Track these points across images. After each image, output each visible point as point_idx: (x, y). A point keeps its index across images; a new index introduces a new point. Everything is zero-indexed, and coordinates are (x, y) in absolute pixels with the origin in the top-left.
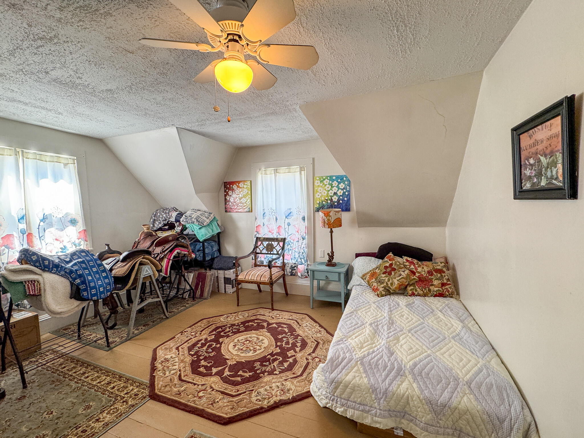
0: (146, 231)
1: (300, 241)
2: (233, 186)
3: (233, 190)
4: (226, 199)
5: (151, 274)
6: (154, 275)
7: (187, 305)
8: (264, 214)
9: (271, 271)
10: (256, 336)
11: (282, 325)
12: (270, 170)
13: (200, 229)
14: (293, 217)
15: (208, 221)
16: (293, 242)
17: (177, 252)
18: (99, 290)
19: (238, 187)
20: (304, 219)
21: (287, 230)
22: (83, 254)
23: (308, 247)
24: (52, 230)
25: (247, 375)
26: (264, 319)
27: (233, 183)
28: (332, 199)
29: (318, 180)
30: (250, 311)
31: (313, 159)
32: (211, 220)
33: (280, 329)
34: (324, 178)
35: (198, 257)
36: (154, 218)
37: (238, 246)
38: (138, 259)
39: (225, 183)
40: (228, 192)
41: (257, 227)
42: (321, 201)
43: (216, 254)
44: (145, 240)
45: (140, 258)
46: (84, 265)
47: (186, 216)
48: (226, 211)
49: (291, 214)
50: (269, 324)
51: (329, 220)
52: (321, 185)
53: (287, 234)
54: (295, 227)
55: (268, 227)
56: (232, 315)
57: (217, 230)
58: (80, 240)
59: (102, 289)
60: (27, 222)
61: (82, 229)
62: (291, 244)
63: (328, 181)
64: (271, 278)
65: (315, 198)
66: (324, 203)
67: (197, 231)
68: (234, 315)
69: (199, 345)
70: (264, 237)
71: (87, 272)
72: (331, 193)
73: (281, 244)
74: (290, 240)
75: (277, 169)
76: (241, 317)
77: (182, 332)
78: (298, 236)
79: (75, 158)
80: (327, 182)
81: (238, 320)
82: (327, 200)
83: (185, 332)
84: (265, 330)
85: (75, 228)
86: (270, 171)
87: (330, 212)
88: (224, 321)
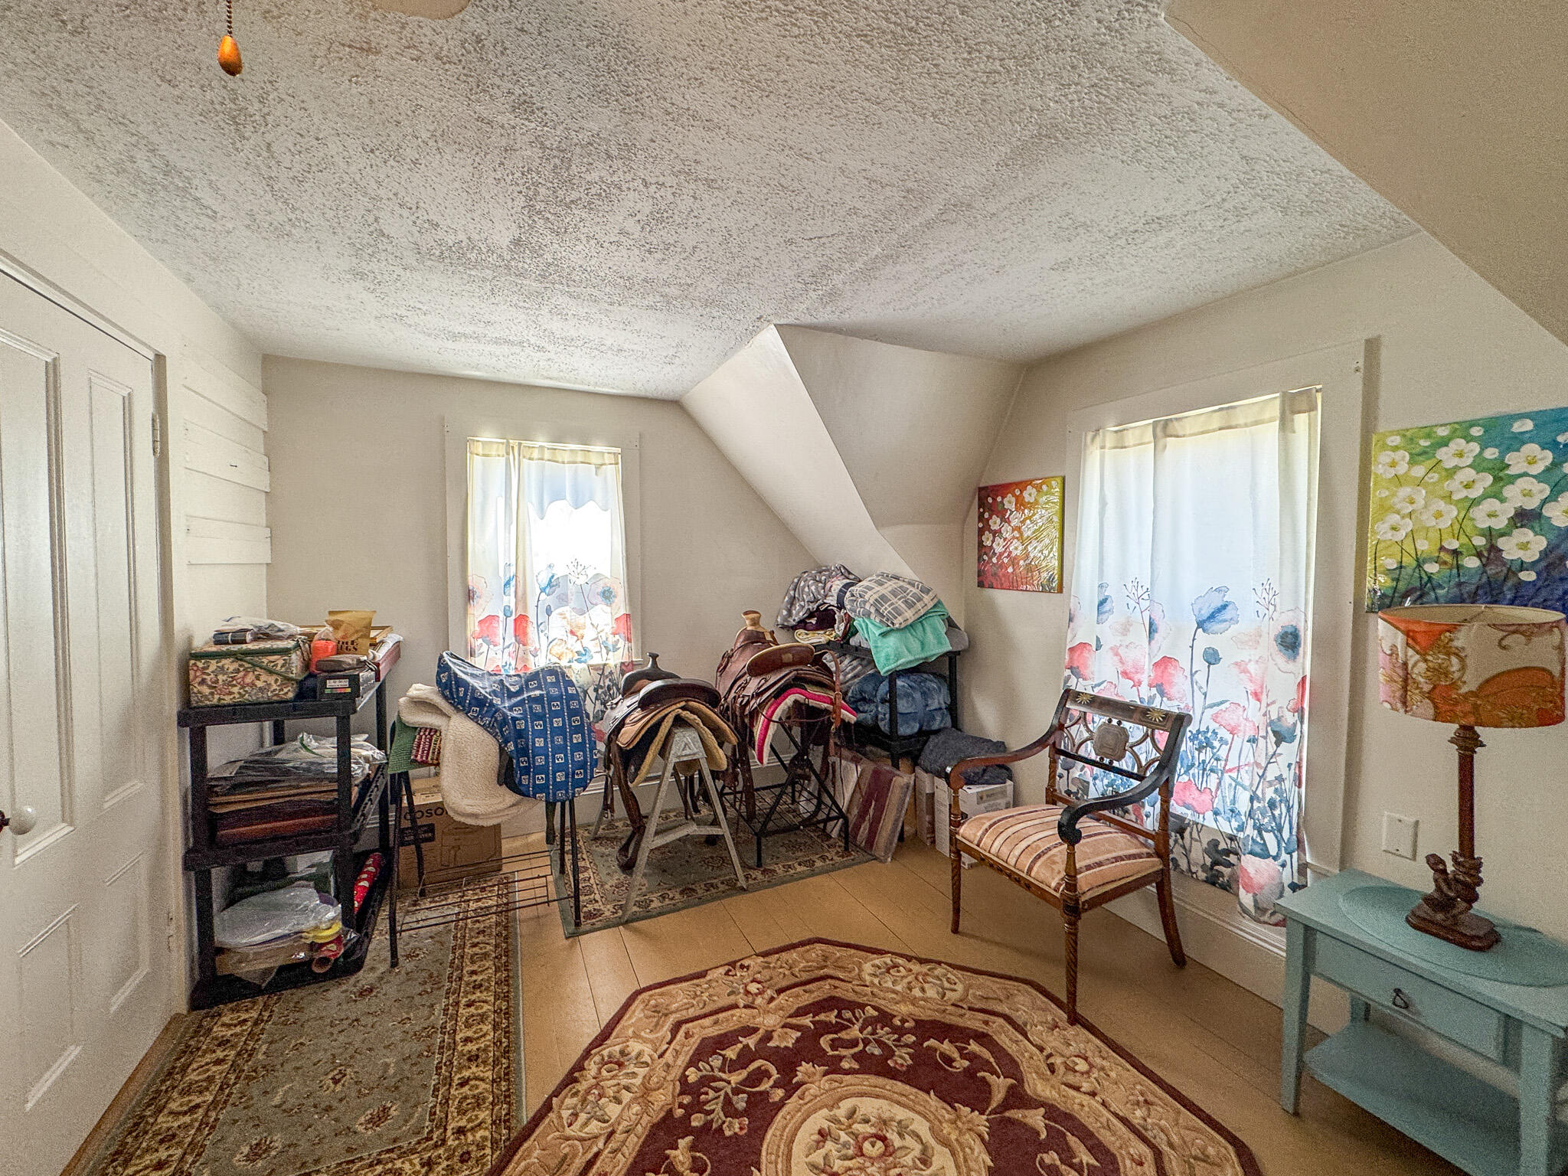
0: (749, 628)
1: (1261, 741)
2: (1006, 501)
3: (1002, 514)
4: (981, 544)
5: (701, 754)
6: (710, 756)
7: (819, 864)
8: (1102, 603)
9: (1071, 856)
10: (927, 1136)
11: (1072, 1140)
12: (1141, 430)
13: (884, 635)
14: (1236, 626)
15: (910, 615)
16: (1228, 737)
17: (796, 702)
18: (555, 778)
19: (1021, 504)
20: (1289, 642)
21: (1200, 678)
22: (550, 679)
23: (1312, 776)
24: (566, 609)
26: (1012, 1049)
27: (1003, 489)
28: (1493, 549)
29: (1396, 448)
30: (981, 979)
31: (1372, 347)
32: (922, 612)
33: (1051, 1157)
34: (1443, 432)
35: (882, 720)
36: (792, 593)
37: (1010, 706)
38: (669, 710)
39: (981, 489)
40: (988, 520)
41: (1071, 649)
42: (1409, 561)
43: (938, 718)
44: (743, 651)
45: (674, 707)
46: (538, 708)
47: (853, 595)
48: (981, 585)
49: (1227, 614)
50: (1018, 1097)
51: (1441, 672)
52: (1419, 471)
53: (1199, 696)
54: (1245, 671)
55: (1117, 654)
56: (910, 965)
57: (937, 645)
58: (617, 637)
59: (560, 777)
60: (520, 593)
61: (622, 611)
62: (1216, 744)
63: (1475, 447)
64: (1071, 884)
65: (1371, 543)
66: (1432, 568)
67: (875, 641)
68: (916, 967)
69: (731, 1053)
70: (1096, 692)
71: (539, 725)
72: (1496, 514)
73: (1162, 737)
74: (1213, 726)
75: (1166, 422)
76: (931, 993)
77: (733, 964)
78: (1253, 715)
79: (619, 450)
80: (1460, 453)
81: (914, 1001)
82: (1456, 553)
83: (742, 967)
84: (981, 1122)
85: (608, 609)
86: (1137, 432)
87: (1453, 628)
88: (868, 978)
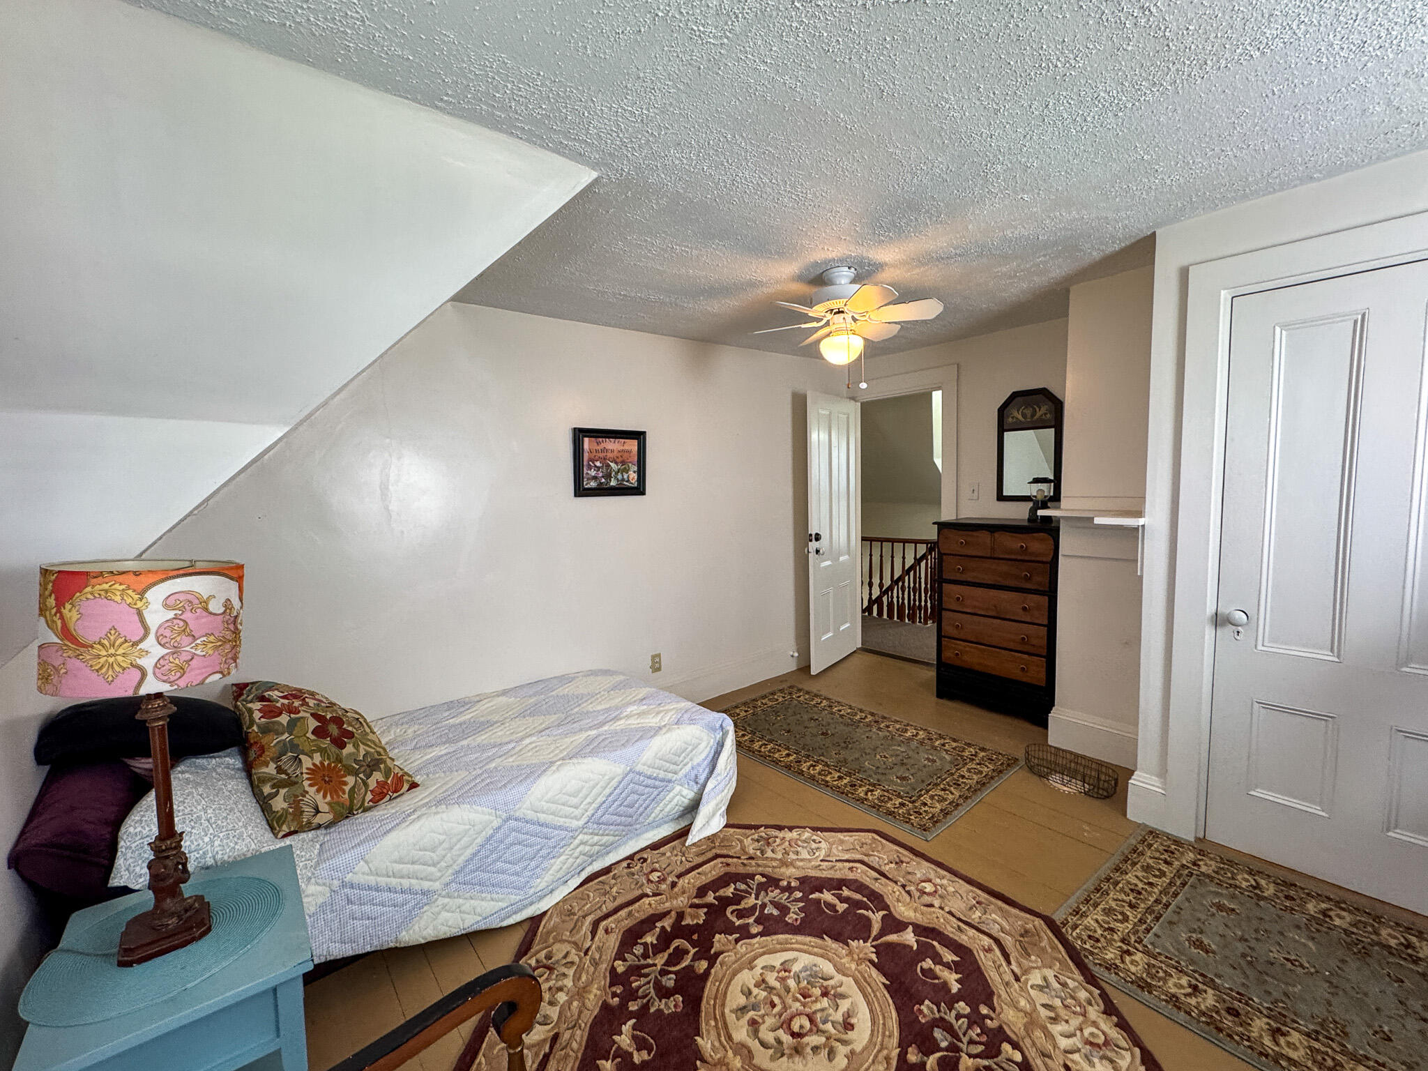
25: (827, 896)
